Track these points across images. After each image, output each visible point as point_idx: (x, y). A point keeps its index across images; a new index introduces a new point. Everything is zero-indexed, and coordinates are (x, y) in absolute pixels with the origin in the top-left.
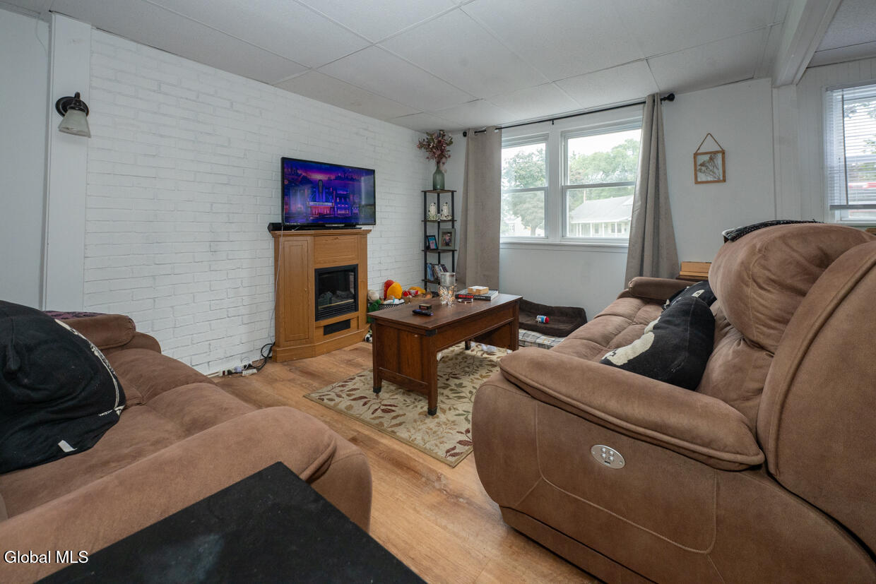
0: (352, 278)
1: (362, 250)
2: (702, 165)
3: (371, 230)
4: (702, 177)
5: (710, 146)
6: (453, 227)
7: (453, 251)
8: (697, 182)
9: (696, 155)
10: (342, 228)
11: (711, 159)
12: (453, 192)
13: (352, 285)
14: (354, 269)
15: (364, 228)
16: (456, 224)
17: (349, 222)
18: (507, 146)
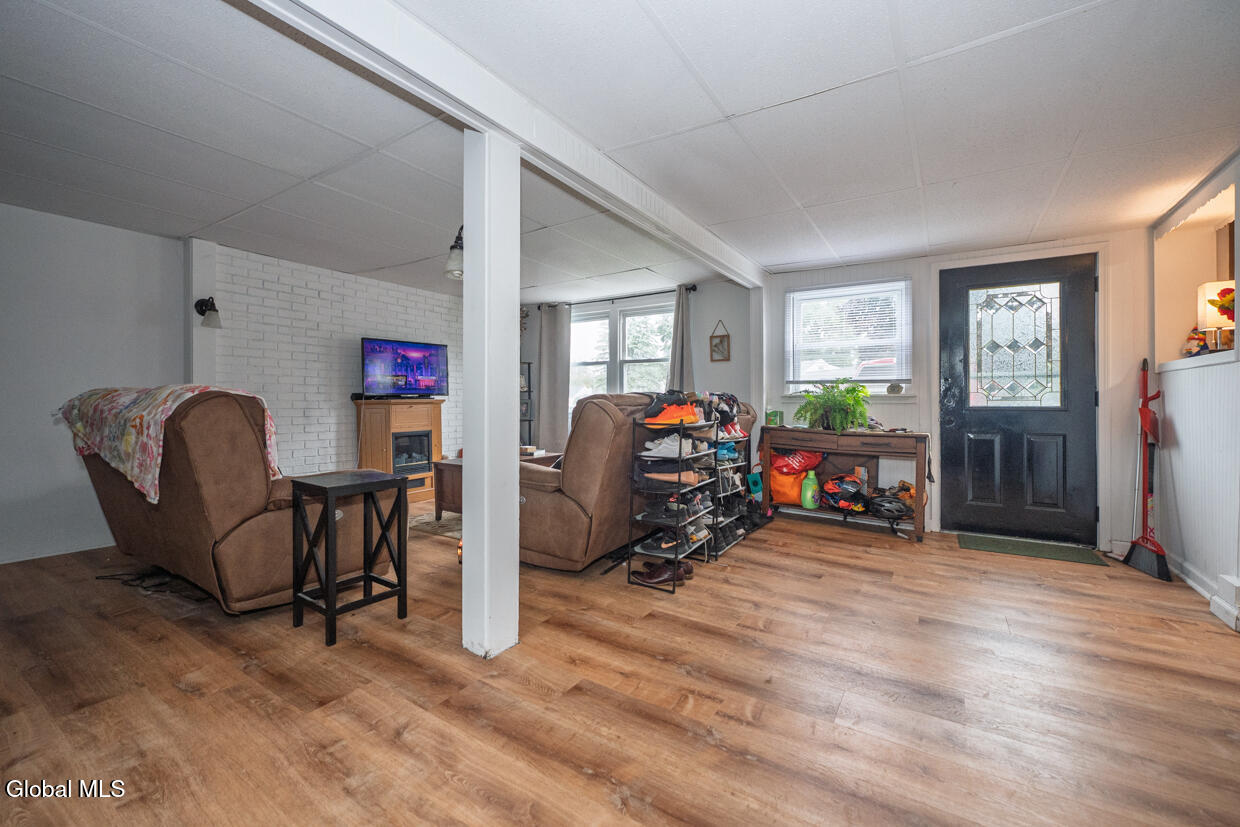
0: (426, 443)
1: (437, 419)
2: (716, 346)
3: (443, 401)
4: (716, 356)
5: (720, 332)
6: (530, 398)
7: (530, 421)
8: (712, 360)
9: (712, 338)
10: (416, 398)
11: (721, 342)
12: (529, 364)
13: (426, 449)
14: (428, 435)
15: (437, 398)
16: (532, 394)
17: (426, 393)
18: (576, 321)
